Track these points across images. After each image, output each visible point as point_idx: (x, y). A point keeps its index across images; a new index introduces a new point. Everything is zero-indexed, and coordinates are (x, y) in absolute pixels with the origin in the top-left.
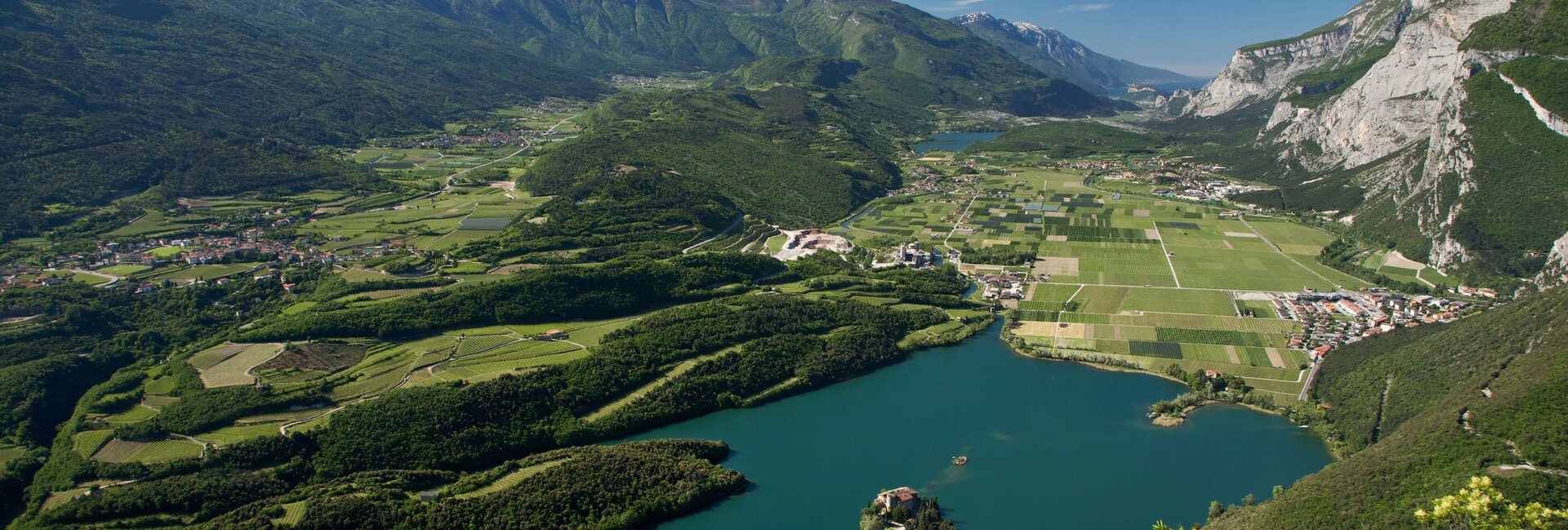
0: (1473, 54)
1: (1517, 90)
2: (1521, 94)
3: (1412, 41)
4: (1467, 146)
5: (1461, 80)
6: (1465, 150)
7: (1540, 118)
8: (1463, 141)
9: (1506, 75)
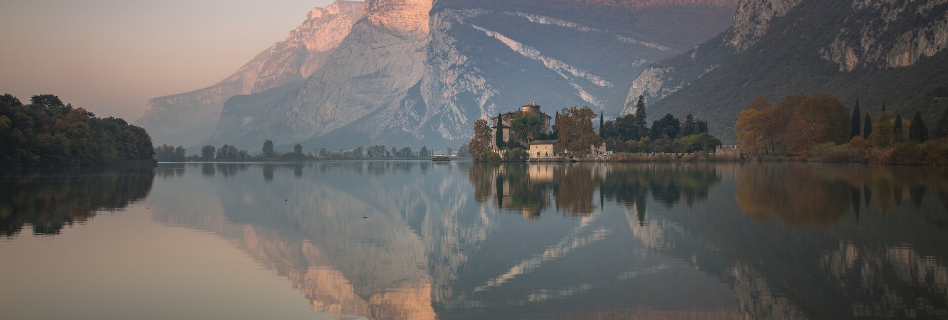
0: (448, 12)
1: (489, 34)
2: (493, 37)
3: (358, 37)
4: (473, 70)
5: (445, 31)
6: (472, 73)
7: (515, 50)
8: (468, 67)
9: (476, 25)
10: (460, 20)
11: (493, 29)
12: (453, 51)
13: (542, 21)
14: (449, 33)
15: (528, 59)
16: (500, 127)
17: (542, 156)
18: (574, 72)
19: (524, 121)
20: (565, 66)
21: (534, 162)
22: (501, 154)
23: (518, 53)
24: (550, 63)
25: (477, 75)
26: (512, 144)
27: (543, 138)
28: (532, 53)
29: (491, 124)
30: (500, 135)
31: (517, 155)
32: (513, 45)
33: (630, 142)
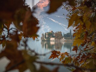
9: (47, 17)
10: (45, 16)
11: (50, 18)
12: (44, 21)
13: (59, 16)
14: (43, 18)
15: (56, 23)
16: (46, 35)
17: (53, 40)
18: (64, 25)
19: (50, 34)
20: (62, 24)
21: (51, 41)
22: (46, 39)
23: (54, 22)
24: (60, 24)
25: (47, 26)
26: (48, 38)
27: (53, 37)
28: (57, 22)
29: (44, 34)
30: (46, 36)
31: (48, 40)
32: (54, 21)
33: (68, 38)
